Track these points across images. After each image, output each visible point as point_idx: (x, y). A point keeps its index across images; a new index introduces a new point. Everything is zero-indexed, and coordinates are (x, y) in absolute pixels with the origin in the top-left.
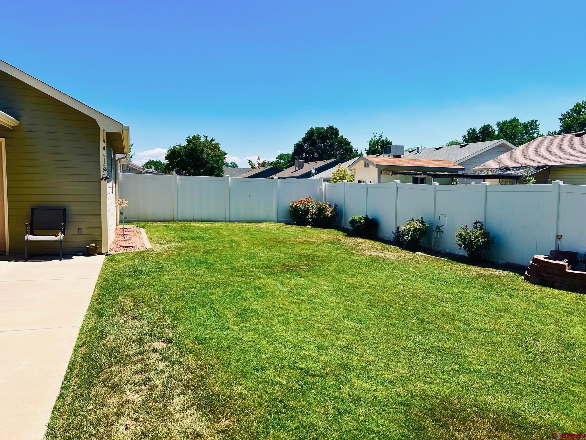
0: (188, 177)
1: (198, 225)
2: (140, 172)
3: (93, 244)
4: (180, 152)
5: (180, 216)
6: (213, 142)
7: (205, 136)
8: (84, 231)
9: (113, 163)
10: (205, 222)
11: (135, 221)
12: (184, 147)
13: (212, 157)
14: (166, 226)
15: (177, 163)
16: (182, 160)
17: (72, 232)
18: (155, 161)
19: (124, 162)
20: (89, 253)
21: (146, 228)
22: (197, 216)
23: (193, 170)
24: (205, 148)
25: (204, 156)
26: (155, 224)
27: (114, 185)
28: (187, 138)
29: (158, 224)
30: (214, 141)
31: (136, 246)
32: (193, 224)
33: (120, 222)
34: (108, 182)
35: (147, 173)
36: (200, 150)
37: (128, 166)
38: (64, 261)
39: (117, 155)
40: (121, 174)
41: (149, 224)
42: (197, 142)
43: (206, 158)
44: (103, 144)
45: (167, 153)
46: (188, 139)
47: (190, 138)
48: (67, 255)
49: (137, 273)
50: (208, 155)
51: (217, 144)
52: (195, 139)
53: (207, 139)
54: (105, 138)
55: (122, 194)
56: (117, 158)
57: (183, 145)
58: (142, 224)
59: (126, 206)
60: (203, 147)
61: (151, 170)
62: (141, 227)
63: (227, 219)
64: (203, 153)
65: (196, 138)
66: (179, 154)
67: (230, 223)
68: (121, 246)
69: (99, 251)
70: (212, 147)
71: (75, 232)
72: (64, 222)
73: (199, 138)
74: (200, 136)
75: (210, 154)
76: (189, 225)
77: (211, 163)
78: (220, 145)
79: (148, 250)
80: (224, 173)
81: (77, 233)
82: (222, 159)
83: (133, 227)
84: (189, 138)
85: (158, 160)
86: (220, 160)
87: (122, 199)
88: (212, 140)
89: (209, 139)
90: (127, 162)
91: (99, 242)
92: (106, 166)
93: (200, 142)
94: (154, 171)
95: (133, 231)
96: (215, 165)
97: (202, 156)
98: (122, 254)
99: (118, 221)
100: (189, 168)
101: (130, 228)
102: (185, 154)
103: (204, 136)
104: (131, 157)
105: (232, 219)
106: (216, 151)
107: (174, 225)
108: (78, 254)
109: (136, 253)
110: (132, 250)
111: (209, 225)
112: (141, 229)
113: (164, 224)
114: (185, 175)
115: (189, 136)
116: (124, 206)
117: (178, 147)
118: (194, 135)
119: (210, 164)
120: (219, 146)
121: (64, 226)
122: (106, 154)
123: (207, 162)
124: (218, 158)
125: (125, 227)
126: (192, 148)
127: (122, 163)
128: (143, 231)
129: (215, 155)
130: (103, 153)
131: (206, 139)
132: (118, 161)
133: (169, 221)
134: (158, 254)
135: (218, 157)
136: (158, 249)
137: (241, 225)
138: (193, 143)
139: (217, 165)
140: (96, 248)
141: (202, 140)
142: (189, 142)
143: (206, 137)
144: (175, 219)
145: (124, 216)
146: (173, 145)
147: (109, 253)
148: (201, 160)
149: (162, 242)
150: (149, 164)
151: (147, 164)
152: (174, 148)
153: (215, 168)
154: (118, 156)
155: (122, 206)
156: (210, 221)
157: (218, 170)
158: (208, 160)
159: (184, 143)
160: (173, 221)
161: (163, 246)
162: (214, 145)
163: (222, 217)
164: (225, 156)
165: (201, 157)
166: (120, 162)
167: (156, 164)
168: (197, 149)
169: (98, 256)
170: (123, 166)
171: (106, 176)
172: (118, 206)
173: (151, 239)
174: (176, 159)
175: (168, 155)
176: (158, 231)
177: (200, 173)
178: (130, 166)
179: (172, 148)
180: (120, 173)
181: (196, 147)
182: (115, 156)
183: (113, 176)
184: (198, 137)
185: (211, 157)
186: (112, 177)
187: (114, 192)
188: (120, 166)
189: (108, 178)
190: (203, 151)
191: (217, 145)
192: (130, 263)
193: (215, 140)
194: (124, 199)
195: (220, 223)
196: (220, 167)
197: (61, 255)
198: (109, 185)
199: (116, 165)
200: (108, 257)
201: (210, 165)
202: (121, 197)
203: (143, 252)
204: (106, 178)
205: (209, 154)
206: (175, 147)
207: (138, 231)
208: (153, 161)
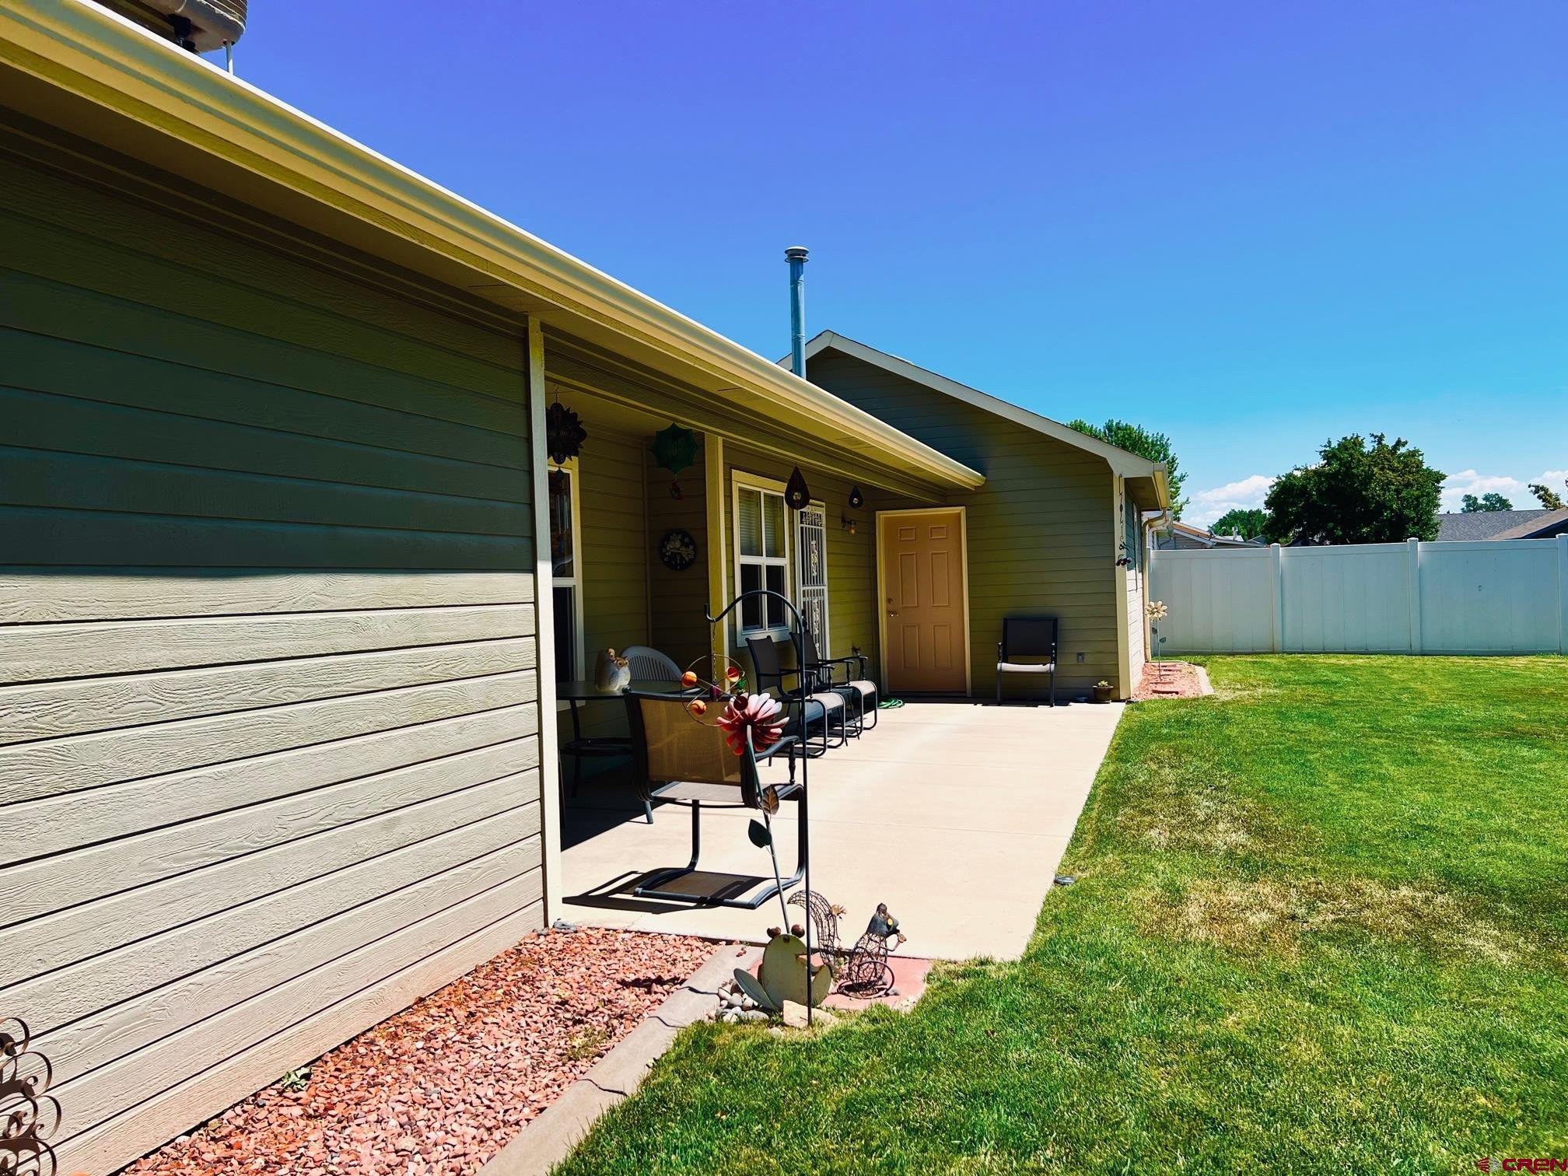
0: (1329, 548)
1: (1333, 661)
2: (1203, 546)
3: (1103, 683)
4: (1304, 487)
5: (1290, 641)
6: (1402, 450)
7: (1375, 437)
8: (1088, 659)
9: (1137, 531)
10: (1352, 656)
11: (1185, 654)
12: (1316, 472)
13: (1398, 491)
14: (1254, 663)
15: (1296, 514)
16: (1310, 506)
17: (1068, 660)
18: (1245, 513)
19: (1160, 525)
20: (1097, 697)
21: (1208, 666)
22: (1333, 640)
23: (1341, 530)
24: (1375, 470)
25: (1374, 489)
26: (1229, 659)
27: (1140, 575)
28: (1323, 449)
29: (1237, 658)
30: (1404, 446)
31: (1184, 691)
32: (1321, 659)
33: (1154, 655)
34: (1129, 569)
35: (1219, 545)
36: (1361, 475)
37: (1170, 533)
38: (1056, 708)
39: (1144, 513)
40: (1152, 553)
41: (1217, 658)
42: (1351, 455)
43: (1379, 496)
44: (1119, 500)
45: (1269, 493)
46: (1325, 451)
47: (1332, 446)
48: (1063, 700)
49: (1184, 723)
50: (1385, 487)
51: (1414, 454)
52: (1346, 449)
53: (1383, 442)
54: (1123, 490)
55: (1155, 591)
56: (1144, 520)
57: (1313, 468)
58: (1199, 659)
59: (1164, 616)
60: (1370, 466)
61: (1231, 538)
62: (1199, 664)
63: (1416, 647)
64: (1371, 483)
65: (1351, 445)
66: (1303, 492)
67: (1420, 657)
68: (1155, 692)
69: (1114, 695)
70: (1399, 463)
71: (1073, 660)
72: (1055, 640)
73: (1356, 443)
74: (1360, 439)
75: (1393, 484)
76: (1311, 660)
77: (1394, 506)
78: (1422, 455)
79: (1208, 697)
80: (1437, 531)
81: (1076, 662)
82: (1428, 494)
83: (1183, 664)
84: (1328, 449)
85: (1254, 509)
86: (1423, 496)
87: (1155, 602)
88: (1399, 443)
89: (1389, 442)
90: (1166, 525)
91: (1114, 678)
92: (1124, 540)
93: (1362, 454)
94: (1239, 538)
95: (1180, 671)
96: (1406, 512)
97: (1366, 490)
98: (1156, 701)
99: (1149, 652)
100: (1331, 525)
101: (1175, 666)
102: (1319, 491)
103: (1372, 435)
104: (1181, 510)
105: (1428, 648)
106: (1410, 472)
107: (1274, 660)
108: (1079, 699)
109: (1183, 701)
110: (1175, 696)
111: (1360, 661)
112: (1197, 668)
113: (1249, 659)
114: (1321, 543)
115: (1329, 442)
116: (1160, 616)
117: (1298, 473)
118: (1345, 439)
119: (1392, 511)
120: (1420, 458)
121: (1055, 648)
122: (1124, 518)
123: (1382, 506)
124: (1416, 493)
125: (1161, 664)
126: (1337, 472)
127: (1155, 529)
128: (1201, 671)
129: (1408, 485)
130: (1119, 517)
131: (1380, 443)
132: (1147, 527)
133: (1264, 653)
134: (1224, 704)
135: (1417, 489)
136: (1226, 696)
137: (1452, 662)
138: (1340, 459)
139: (1414, 510)
140: (1110, 690)
141: (1369, 446)
142: (1329, 456)
143: (1380, 439)
144: (1278, 647)
145: (1160, 636)
146: (1283, 472)
147: (1132, 699)
148: (1365, 501)
149: (1239, 687)
150: (1227, 523)
151: (1223, 522)
152: (1289, 476)
153: (1408, 520)
154: (1147, 515)
155: (1155, 615)
156: (1366, 652)
157: (1415, 524)
158: (1384, 502)
159: (1316, 462)
160: (1273, 653)
161: (1239, 693)
162: (1405, 457)
163: (1401, 641)
164: (1440, 485)
165: (1364, 493)
166: (1151, 527)
167: (1248, 520)
168: (1353, 474)
169: (1113, 705)
170: (1158, 534)
171: (1124, 557)
172: (1149, 616)
173: (1215, 683)
174: (1294, 504)
175: (1273, 496)
176: (1233, 671)
177: (1362, 535)
178: (1175, 531)
179: (1284, 479)
180: (1151, 551)
181: (1349, 468)
182: (1140, 516)
183: (1138, 558)
184: (1354, 443)
185: (1396, 490)
186: (1136, 558)
187: (1140, 590)
188: (1151, 534)
189: (1129, 561)
190: (1370, 477)
191: (1413, 456)
192: (1171, 712)
193: (1406, 443)
194: (1160, 603)
195: (1395, 657)
196: (1422, 515)
197: (1052, 700)
198: (1131, 574)
199: (1142, 534)
200: (1130, 705)
201: (1391, 513)
202: (1153, 598)
203: (1194, 700)
204: (1126, 561)
205: (1388, 484)
206: (1291, 475)
207: (1190, 670)
208: (1241, 512)
